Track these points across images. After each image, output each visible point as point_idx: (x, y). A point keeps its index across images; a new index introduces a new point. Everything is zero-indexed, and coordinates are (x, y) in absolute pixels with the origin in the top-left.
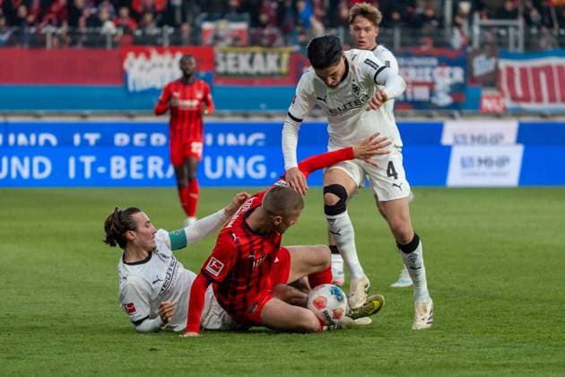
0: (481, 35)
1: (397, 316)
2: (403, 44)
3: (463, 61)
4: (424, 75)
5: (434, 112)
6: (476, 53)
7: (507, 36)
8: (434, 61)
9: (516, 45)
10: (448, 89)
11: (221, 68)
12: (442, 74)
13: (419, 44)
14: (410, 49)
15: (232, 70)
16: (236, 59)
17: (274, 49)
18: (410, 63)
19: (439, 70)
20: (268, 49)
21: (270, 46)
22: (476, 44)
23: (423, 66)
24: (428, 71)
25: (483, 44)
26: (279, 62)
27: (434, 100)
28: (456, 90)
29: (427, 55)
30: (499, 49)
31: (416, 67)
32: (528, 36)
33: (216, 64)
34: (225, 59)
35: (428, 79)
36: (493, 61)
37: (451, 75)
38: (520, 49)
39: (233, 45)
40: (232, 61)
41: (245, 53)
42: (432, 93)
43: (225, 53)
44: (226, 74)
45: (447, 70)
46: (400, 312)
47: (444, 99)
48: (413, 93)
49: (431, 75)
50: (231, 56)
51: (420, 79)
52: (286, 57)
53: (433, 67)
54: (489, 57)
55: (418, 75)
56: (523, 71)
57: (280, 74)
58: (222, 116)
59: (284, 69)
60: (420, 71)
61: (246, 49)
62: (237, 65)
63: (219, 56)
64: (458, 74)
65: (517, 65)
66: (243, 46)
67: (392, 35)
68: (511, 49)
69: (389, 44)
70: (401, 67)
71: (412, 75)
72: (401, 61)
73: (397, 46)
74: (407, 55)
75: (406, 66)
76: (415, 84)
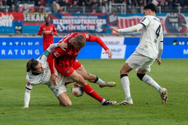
0: (112, 8)
1: (85, 102)
2: (86, 12)
3: (106, 17)
4: (93, 22)
5: (97, 34)
6: (110, 14)
7: (121, 9)
8: (96, 17)
9: (124, 12)
10: (101, 26)
11: (25, 20)
12: (99, 21)
13: (92, 11)
14: (89, 13)
15: (29, 20)
16: (30, 16)
18: (88, 18)
19: (98, 20)
20: (41, 13)
21: (42, 12)
22: (110, 12)
23: (93, 19)
24: (94, 20)
25: (112, 12)
27: (96, 30)
28: (104, 27)
29: (94, 15)
30: (118, 13)
31: (91, 19)
32: (127, 9)
33: (24, 18)
34: (27, 17)
35: (94, 23)
36: (116, 17)
37: (102, 22)
38: (125, 13)
39: (29, 12)
40: (29, 17)
41: (33, 15)
42: (96, 28)
43: (27, 14)
44: (27, 21)
45: (101, 20)
46: (85, 101)
47: (100, 30)
48: (89, 28)
49: (95, 22)
50: (28, 15)
51: (92, 23)
53: (96, 19)
54: (114, 16)
55: (91, 22)
56: (126, 20)
58: (26, 35)
60: (92, 20)
61: (33, 13)
62: (31, 19)
63: (25, 15)
64: (104, 21)
65: (124, 18)
66: (32, 12)
67: (83, 8)
68: (122, 13)
69: (82, 12)
70: (86, 19)
71: (89, 22)
72: (86, 17)
73: (84, 12)
74: (88, 15)
75: (87, 19)
76: (90, 25)
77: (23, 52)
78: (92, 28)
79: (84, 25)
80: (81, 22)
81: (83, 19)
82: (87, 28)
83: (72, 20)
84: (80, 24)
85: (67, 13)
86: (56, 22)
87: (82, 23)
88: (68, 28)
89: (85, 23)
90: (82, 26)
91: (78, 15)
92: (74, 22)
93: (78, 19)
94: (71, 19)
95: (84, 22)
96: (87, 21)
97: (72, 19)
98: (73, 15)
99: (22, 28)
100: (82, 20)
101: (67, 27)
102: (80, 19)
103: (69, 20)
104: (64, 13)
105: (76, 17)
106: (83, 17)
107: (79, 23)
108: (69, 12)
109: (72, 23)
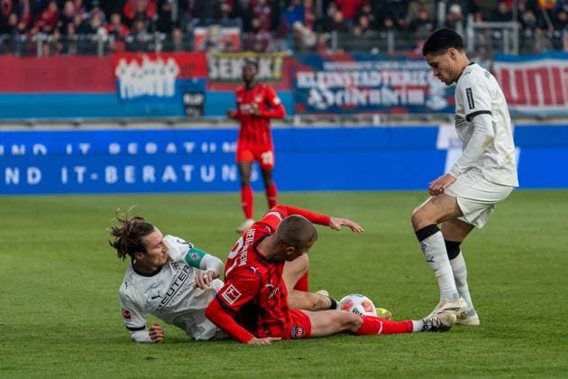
0: (476, 38)
2: (397, 48)
4: (418, 78)
5: (430, 116)
7: (502, 38)
9: (511, 47)
10: (443, 93)
11: (214, 74)
13: (414, 47)
14: (404, 53)
15: (224, 75)
16: (229, 64)
17: (268, 54)
18: (404, 66)
20: (261, 55)
21: (263, 51)
22: (471, 47)
23: (418, 70)
24: (422, 74)
25: (477, 47)
26: (272, 67)
27: (429, 103)
29: (420, 58)
30: (494, 52)
31: (411, 70)
32: (522, 38)
33: (208, 70)
34: (217, 65)
35: (423, 83)
36: (487, 62)
38: (515, 52)
39: (226, 51)
40: (228, 68)
41: (237, 58)
42: (427, 97)
43: (218, 58)
44: (219, 80)
47: (439, 103)
48: (407, 97)
49: (426, 78)
50: (223, 61)
51: (415, 83)
52: (279, 62)
53: (427, 71)
54: (483, 60)
55: (412, 78)
56: (518, 74)
57: (273, 79)
58: (215, 122)
59: (277, 74)
60: (415, 74)
61: (237, 54)
62: (229, 71)
63: (212, 62)
65: (512, 67)
66: (236, 52)
67: (386, 39)
68: (506, 51)
69: (383, 48)
70: (395, 70)
71: (407, 78)
72: (396, 65)
73: (391, 50)
74: (402, 59)
75: (400, 70)
76: (410, 88)
77: (208, 173)
78: (416, 97)
79: (392, 88)
80: (382, 80)
81: (390, 70)
82: (399, 98)
83: (356, 75)
84: (379, 87)
85: (341, 52)
86: (308, 79)
87: (386, 82)
88: (343, 98)
89: (395, 81)
90: (385, 91)
91: (374, 59)
92: (360, 79)
93: (374, 69)
94: (351, 71)
95: (390, 79)
96: (401, 78)
97: (355, 70)
98: (358, 59)
99: (205, 100)
100: (386, 75)
101: (339, 95)
102: (379, 71)
103: (346, 76)
104: (329, 52)
105: (368, 65)
106: (387, 65)
107: (375, 82)
108: (347, 49)
109: (356, 83)
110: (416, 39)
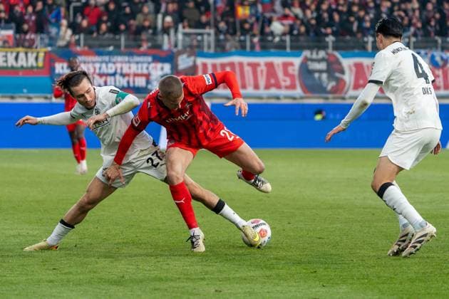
0: (184, 40)
2: (126, 47)
3: (171, 58)
4: (142, 68)
6: (180, 53)
7: (203, 40)
8: (150, 59)
9: (209, 47)
12: (156, 68)
13: (140, 46)
14: (132, 50)
15: (2, 64)
16: (6, 56)
17: (34, 50)
18: (131, 60)
19: (152, 65)
20: (29, 50)
21: (30, 47)
22: (180, 47)
23: (142, 63)
24: (145, 66)
25: (185, 47)
26: (37, 59)
27: (149, 87)
29: (144, 54)
30: (198, 51)
31: (137, 63)
32: (217, 40)
35: (145, 71)
36: (192, 58)
37: (162, 69)
38: (212, 51)
39: (3, 47)
40: (2, 58)
41: (12, 52)
42: (148, 82)
45: (159, 65)
46: (125, 241)
48: (134, 82)
49: (147, 68)
50: (2, 54)
51: (139, 72)
52: (41, 55)
53: (149, 63)
54: (189, 56)
55: (138, 69)
56: (214, 66)
57: (37, 67)
59: (41, 64)
60: (140, 65)
61: (12, 49)
62: (6, 61)
64: (167, 68)
65: (209, 61)
66: (10, 47)
67: (120, 40)
68: (206, 50)
69: (117, 46)
70: (126, 62)
71: (134, 68)
72: (126, 58)
73: (122, 48)
74: (131, 54)
75: (129, 62)
76: (136, 75)
78: (141, 82)
79: (123, 75)
80: (116, 70)
81: (122, 62)
82: (128, 82)
83: (97, 65)
84: (114, 74)
85: (86, 48)
86: (63, 68)
87: (119, 71)
89: (126, 70)
90: (118, 77)
91: (110, 54)
92: (100, 68)
93: (110, 62)
94: (94, 63)
95: (122, 69)
96: (130, 68)
97: (98, 62)
98: (100, 54)
100: (119, 65)
102: (114, 63)
103: (90, 66)
104: (78, 49)
105: (106, 58)
106: (120, 58)
107: (111, 71)
108: (90, 47)
109: (97, 71)
110: (142, 40)
